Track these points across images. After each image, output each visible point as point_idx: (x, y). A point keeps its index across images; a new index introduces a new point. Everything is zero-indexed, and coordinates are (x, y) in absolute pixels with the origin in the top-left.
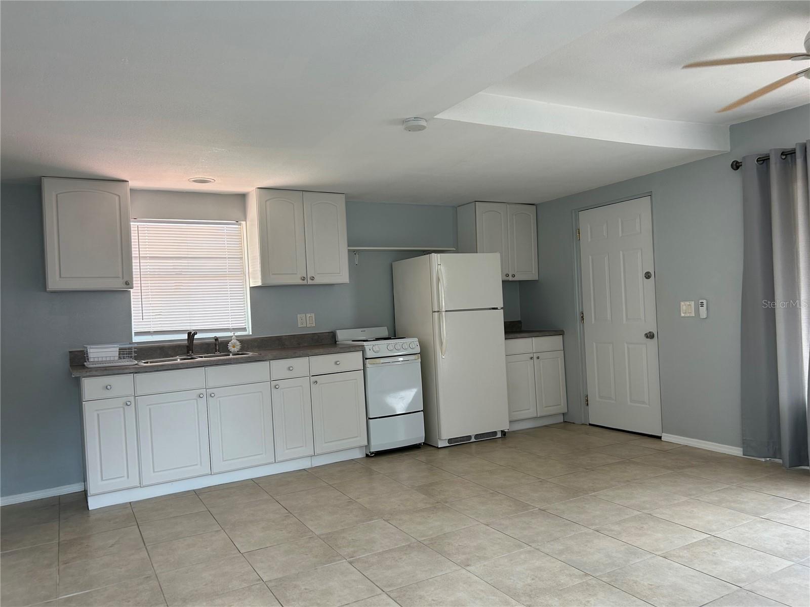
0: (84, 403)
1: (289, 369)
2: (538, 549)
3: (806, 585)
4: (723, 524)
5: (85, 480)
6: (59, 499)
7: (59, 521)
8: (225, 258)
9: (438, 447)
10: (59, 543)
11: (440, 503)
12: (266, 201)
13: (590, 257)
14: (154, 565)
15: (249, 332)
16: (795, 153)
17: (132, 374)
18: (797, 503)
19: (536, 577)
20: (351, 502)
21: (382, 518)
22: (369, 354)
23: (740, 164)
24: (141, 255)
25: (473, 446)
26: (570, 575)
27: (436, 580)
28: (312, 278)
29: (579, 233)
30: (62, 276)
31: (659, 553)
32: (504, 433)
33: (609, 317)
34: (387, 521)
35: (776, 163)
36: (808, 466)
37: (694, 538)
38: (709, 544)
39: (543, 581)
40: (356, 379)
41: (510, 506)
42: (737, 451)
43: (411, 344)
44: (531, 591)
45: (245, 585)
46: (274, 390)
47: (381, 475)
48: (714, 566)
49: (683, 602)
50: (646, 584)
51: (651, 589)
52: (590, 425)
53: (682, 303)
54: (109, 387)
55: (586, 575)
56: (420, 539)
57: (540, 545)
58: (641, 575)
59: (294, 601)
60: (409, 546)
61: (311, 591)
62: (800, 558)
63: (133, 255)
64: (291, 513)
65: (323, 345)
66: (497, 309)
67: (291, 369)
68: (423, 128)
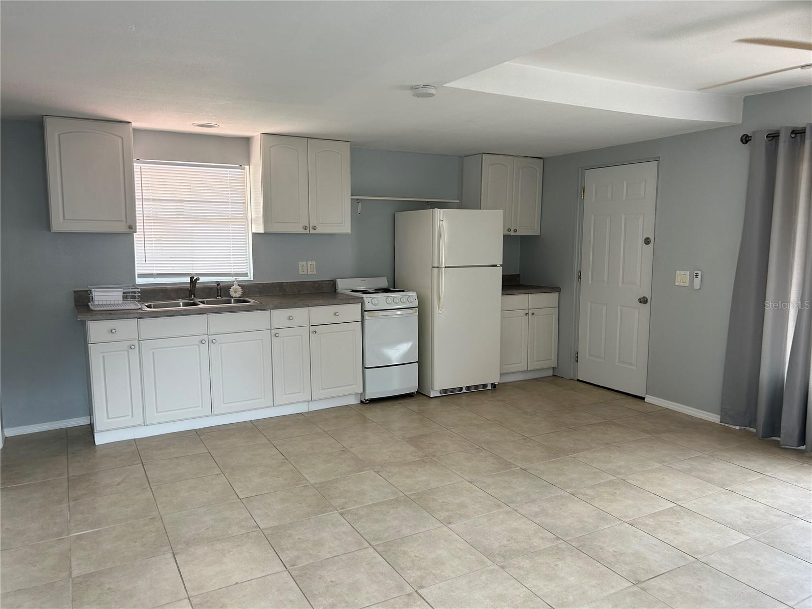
0: (89, 345)
1: (289, 318)
2: (516, 511)
3: (757, 561)
4: (690, 494)
5: (90, 413)
6: (67, 431)
7: (67, 454)
8: (228, 202)
9: (430, 397)
10: (68, 478)
11: (428, 456)
12: (270, 148)
13: (593, 217)
14: (158, 506)
15: (251, 277)
16: (805, 132)
17: (136, 319)
18: (762, 476)
19: (512, 538)
20: (344, 451)
21: (373, 469)
22: (368, 306)
23: (750, 138)
24: (143, 197)
25: (464, 397)
26: (543, 538)
27: (419, 536)
28: (315, 228)
29: (584, 192)
30: (66, 218)
31: (627, 520)
32: (494, 385)
33: (606, 279)
34: (377, 472)
35: (785, 142)
36: (780, 437)
37: (661, 506)
38: (675, 514)
39: (518, 543)
40: (354, 330)
41: (494, 464)
42: (715, 418)
43: (409, 298)
44: (506, 552)
45: (244, 532)
46: (274, 339)
47: (375, 423)
48: (676, 536)
49: (642, 571)
50: (611, 550)
51: (615, 556)
52: (578, 380)
53: (678, 272)
54: (113, 331)
55: (558, 538)
56: (407, 493)
57: (518, 506)
58: (608, 541)
59: (288, 550)
60: (397, 500)
61: (304, 541)
62: (757, 533)
63: (136, 197)
64: (287, 459)
65: (322, 293)
66: (496, 266)
67: (291, 318)
68: (432, 95)
